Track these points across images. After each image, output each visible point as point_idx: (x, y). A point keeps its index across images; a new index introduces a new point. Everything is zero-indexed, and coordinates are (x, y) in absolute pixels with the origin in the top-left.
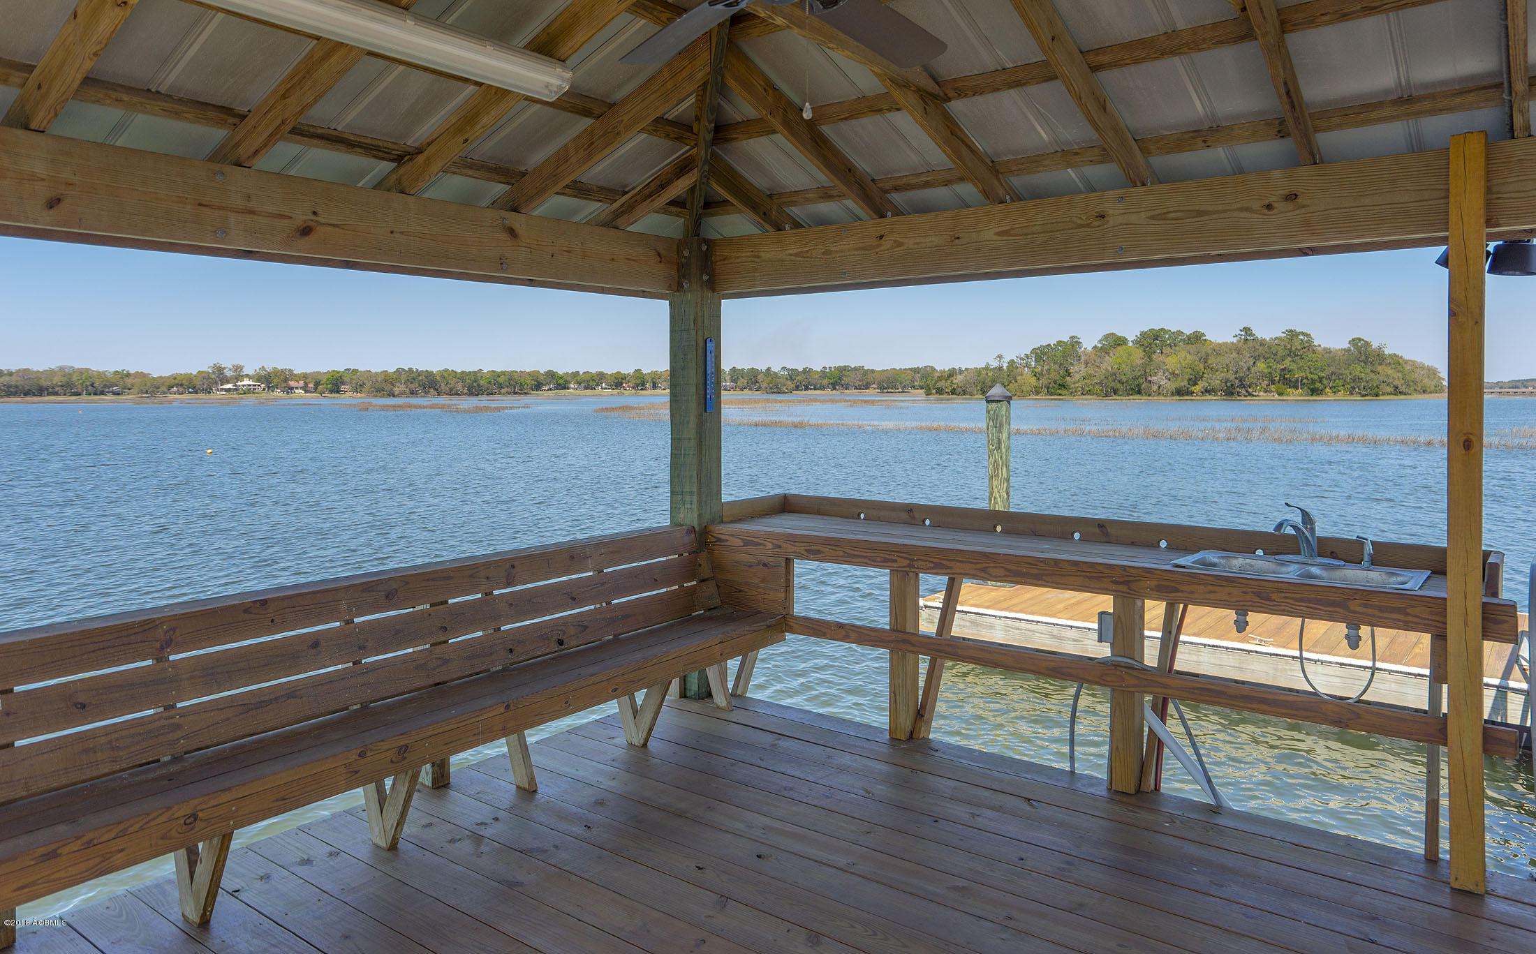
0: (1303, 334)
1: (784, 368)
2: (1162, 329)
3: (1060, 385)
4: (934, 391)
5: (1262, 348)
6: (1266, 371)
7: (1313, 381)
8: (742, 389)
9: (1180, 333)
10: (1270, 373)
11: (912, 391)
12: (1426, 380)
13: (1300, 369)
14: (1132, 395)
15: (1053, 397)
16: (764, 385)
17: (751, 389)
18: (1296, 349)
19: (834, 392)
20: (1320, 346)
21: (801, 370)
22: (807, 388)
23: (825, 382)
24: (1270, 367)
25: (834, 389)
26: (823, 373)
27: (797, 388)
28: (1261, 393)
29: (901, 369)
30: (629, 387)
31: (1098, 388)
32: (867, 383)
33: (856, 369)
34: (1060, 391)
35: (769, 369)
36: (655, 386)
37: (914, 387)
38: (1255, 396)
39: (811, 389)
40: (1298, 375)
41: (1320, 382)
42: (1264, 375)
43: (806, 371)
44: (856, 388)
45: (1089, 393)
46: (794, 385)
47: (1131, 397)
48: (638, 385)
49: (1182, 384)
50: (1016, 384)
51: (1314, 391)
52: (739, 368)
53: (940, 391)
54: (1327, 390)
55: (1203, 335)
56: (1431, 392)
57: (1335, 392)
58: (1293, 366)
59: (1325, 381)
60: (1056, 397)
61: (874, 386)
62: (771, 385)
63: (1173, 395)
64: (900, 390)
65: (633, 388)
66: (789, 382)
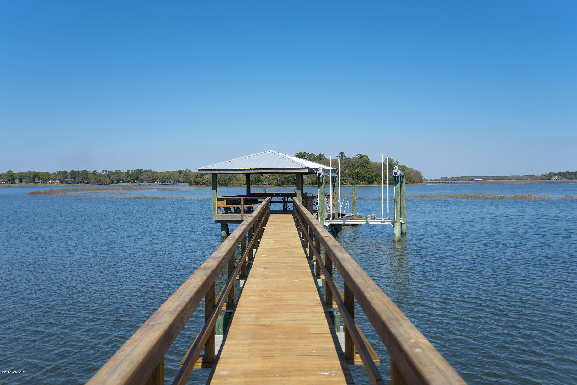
0: (365, 156)
1: (104, 171)
2: (305, 153)
3: (257, 180)
4: (194, 183)
5: (348, 162)
6: (350, 173)
7: (369, 178)
8: (78, 183)
9: (313, 154)
10: (352, 174)
11: (179, 183)
12: (415, 177)
13: (364, 172)
14: (291, 184)
15: (254, 186)
16: (93, 180)
17: (84, 183)
18: (362, 163)
19: (134, 184)
20: (372, 161)
21: (114, 171)
22: (118, 182)
23: (129, 178)
24: (352, 171)
25: (134, 182)
26: (128, 174)
27: (112, 182)
28: (348, 184)
29: (172, 171)
30: (3, 181)
31: (275, 181)
32: (153, 179)
33: (147, 171)
34: (258, 183)
35: (95, 171)
36: (21, 181)
37: (179, 181)
38: (345, 185)
39: (121, 183)
40: (363, 175)
41: (372, 178)
42: (349, 175)
43: (118, 172)
44: (147, 182)
45: (271, 184)
46: (110, 180)
47: (291, 186)
48: (9, 180)
49: (314, 179)
50: (236, 180)
51: (370, 182)
52: (76, 170)
53: (197, 184)
54: (375, 182)
55: (323, 156)
56: (417, 183)
57: (378, 183)
58: (361, 171)
59: (374, 178)
60: (256, 186)
61: (157, 181)
62: (97, 180)
63: (310, 184)
64: (172, 183)
65: (6, 182)
66: (108, 179)
